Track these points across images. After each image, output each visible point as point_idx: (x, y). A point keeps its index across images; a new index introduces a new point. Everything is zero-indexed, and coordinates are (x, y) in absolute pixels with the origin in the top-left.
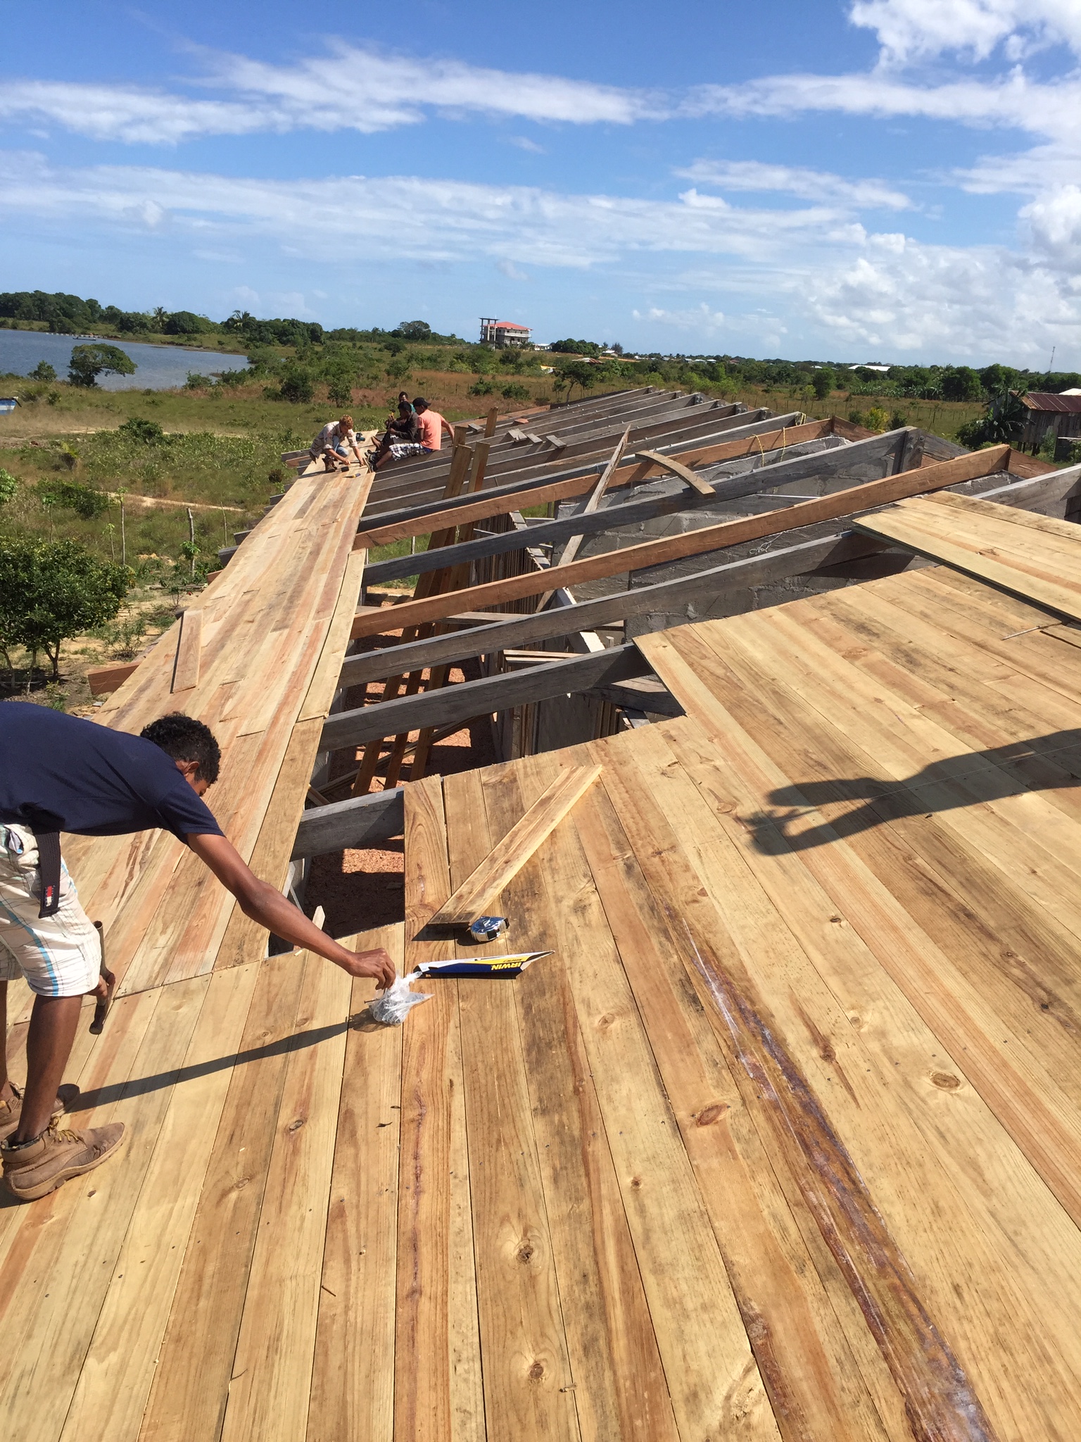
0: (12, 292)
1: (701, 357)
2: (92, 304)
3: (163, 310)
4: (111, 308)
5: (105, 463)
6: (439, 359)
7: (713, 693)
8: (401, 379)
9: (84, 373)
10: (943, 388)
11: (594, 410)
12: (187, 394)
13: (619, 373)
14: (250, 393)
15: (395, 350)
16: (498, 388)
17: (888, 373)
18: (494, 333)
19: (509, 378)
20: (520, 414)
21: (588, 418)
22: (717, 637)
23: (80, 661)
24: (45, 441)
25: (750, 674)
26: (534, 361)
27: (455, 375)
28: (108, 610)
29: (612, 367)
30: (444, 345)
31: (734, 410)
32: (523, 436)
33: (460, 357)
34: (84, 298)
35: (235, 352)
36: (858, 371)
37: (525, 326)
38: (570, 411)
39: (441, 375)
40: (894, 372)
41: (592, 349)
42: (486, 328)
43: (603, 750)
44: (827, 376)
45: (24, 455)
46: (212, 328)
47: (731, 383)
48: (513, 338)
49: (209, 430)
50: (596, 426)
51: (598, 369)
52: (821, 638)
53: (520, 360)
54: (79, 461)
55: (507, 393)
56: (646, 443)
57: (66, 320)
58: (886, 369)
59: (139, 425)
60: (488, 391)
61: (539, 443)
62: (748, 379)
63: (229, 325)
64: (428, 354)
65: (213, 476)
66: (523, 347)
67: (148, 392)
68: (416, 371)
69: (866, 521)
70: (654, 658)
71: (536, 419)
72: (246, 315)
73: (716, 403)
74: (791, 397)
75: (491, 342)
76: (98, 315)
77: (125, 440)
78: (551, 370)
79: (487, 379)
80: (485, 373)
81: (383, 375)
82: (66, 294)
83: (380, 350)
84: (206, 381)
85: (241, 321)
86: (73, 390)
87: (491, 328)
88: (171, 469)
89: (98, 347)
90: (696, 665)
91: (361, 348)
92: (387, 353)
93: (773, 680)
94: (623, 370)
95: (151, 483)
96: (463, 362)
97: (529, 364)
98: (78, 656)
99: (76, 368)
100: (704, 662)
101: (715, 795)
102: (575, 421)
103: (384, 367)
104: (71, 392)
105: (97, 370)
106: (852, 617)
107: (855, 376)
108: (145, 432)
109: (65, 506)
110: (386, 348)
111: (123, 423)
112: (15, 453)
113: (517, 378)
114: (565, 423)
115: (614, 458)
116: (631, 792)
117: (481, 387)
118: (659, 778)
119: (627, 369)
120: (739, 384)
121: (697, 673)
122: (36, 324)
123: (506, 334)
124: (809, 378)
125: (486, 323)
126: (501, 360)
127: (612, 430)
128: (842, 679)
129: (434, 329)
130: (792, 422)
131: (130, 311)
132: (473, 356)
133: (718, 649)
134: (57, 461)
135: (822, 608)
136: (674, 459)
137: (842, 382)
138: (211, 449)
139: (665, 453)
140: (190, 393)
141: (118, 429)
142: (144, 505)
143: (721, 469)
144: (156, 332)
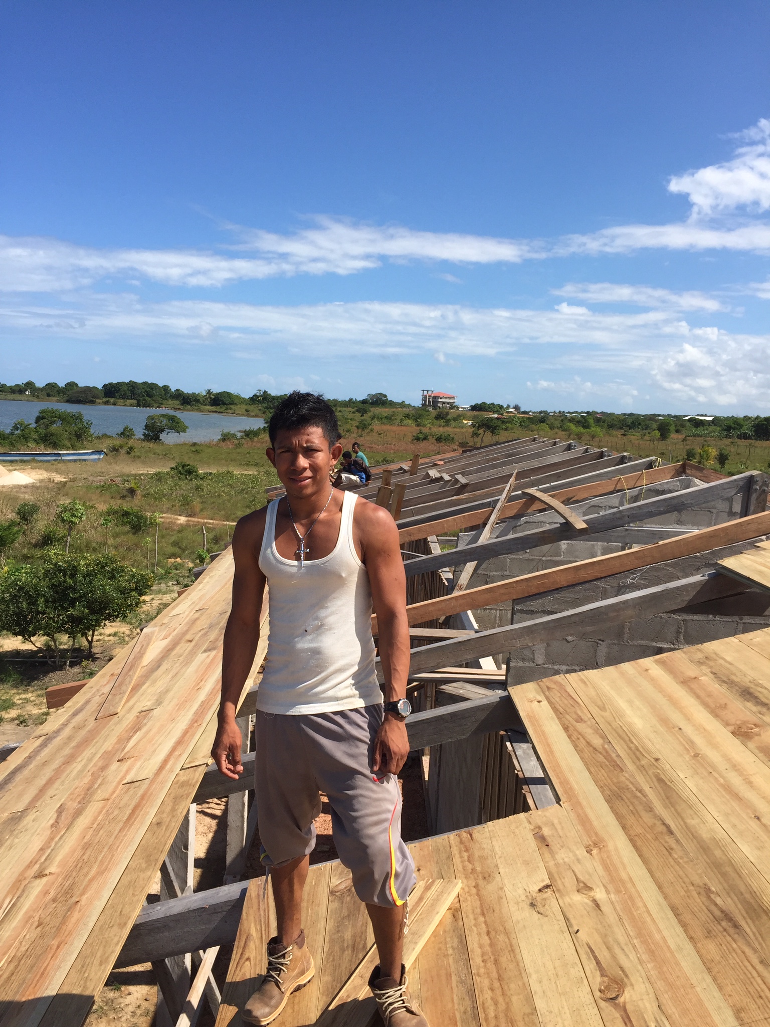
0: (115, 382)
1: (576, 412)
2: (166, 388)
3: (211, 391)
4: (177, 390)
5: (157, 493)
6: (393, 418)
7: (590, 773)
8: (366, 431)
9: (153, 433)
10: (754, 431)
11: (493, 454)
12: (220, 445)
13: (518, 424)
14: (262, 443)
15: (363, 412)
16: (433, 436)
17: (713, 421)
18: (431, 400)
19: (441, 429)
20: (439, 457)
21: (488, 461)
22: (593, 693)
23: (111, 642)
24: (119, 479)
25: (630, 748)
26: (459, 418)
27: (403, 428)
28: (131, 605)
29: (513, 420)
30: (397, 408)
31: (601, 455)
32: (438, 475)
33: (407, 416)
34: (161, 385)
35: (256, 416)
36: (690, 420)
37: (453, 394)
38: (475, 455)
39: (394, 428)
40: (716, 421)
41: (499, 408)
42: (426, 396)
43: (467, 850)
44: (668, 424)
45: (103, 488)
46: (243, 401)
47: (599, 429)
48: (444, 403)
49: (231, 469)
50: (494, 467)
51: (503, 422)
52: (706, 705)
53: (449, 417)
54: (138, 492)
55: (439, 440)
56: (531, 481)
57: (149, 399)
58: (711, 419)
59: (183, 466)
60: (425, 438)
61: (450, 481)
62: (611, 426)
63: (254, 399)
64: (385, 415)
65: (229, 501)
66: (451, 408)
67: (194, 444)
68: (376, 426)
69: (730, 563)
70: (528, 716)
71: (451, 461)
72: (265, 392)
73: (587, 449)
74: (642, 438)
75: (429, 405)
76: (169, 395)
77: (173, 477)
78: (470, 423)
79: (425, 430)
80: (424, 426)
81: (354, 429)
82: (149, 382)
83: (353, 413)
84: (234, 436)
85: (261, 396)
86: (145, 444)
87: (429, 396)
88: (200, 497)
89: (163, 416)
90: (571, 729)
91: (340, 411)
92: (358, 415)
93: (657, 760)
94: (521, 422)
95: (186, 507)
96: (409, 419)
97: (455, 419)
98: (111, 638)
99: (148, 430)
100: (580, 726)
101: (596, 958)
102: (478, 463)
103: (355, 423)
104: (143, 445)
105: (162, 431)
106: (733, 677)
107: (688, 424)
108: (186, 471)
109: (124, 524)
110: (358, 411)
111: (173, 466)
112: (98, 487)
113: (446, 429)
114: (471, 465)
115: (504, 495)
116: (493, 933)
117: (421, 436)
118: (528, 912)
119: (524, 421)
120: (604, 430)
121: (572, 741)
122: (129, 402)
123: (440, 400)
124: (655, 426)
125: (425, 393)
126: (435, 418)
127: (505, 471)
128: (735, 767)
129: (390, 398)
130: (650, 465)
131: (190, 392)
132: (416, 415)
133: (595, 710)
134: (125, 493)
135: (700, 663)
136: (552, 496)
137: (679, 428)
138: (231, 482)
139: (544, 491)
140: (222, 444)
141: (169, 470)
142: (179, 522)
143: (592, 504)
144: (205, 405)
